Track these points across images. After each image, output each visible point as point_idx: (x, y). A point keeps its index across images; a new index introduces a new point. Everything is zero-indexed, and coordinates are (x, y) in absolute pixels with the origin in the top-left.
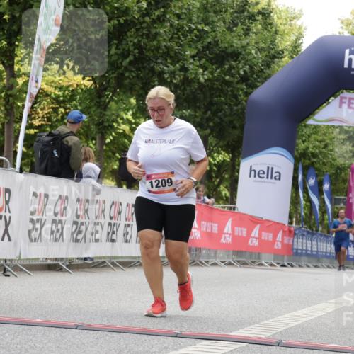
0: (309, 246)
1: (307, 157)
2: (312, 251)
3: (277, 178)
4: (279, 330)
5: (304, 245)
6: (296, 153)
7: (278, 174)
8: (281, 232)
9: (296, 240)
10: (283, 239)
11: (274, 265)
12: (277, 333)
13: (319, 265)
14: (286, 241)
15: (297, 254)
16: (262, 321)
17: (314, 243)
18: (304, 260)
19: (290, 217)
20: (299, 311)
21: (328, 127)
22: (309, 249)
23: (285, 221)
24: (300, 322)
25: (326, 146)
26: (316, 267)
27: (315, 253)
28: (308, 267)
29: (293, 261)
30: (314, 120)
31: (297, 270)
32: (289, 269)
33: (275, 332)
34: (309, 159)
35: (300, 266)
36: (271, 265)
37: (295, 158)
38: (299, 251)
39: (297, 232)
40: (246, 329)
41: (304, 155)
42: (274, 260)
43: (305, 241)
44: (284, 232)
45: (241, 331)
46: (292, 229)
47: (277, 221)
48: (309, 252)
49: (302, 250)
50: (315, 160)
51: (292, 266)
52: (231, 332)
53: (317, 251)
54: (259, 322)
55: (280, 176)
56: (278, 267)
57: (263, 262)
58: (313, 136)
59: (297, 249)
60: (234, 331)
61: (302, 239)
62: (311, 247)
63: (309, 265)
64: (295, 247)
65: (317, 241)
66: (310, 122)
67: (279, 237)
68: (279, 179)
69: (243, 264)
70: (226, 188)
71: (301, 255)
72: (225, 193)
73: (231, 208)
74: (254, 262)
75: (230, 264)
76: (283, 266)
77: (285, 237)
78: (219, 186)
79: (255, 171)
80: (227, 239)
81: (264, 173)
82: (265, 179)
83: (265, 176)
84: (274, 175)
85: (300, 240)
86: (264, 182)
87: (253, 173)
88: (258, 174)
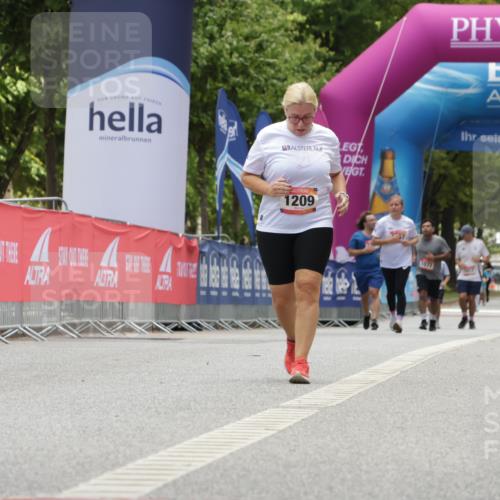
0: (235, 279)
1: (220, 76)
2: (241, 291)
3: (154, 127)
4: (170, 479)
5: (225, 277)
6: (193, 68)
7: (155, 119)
8: (169, 252)
9: (204, 267)
10: (174, 267)
11: (158, 330)
12: (166, 486)
13: (260, 320)
14: (181, 273)
15: (209, 299)
16: (132, 459)
17: (246, 272)
18: (226, 312)
19: (190, 215)
20: (215, 433)
22: (237, 286)
23: (178, 225)
24: (219, 456)
25: (260, 48)
26: (254, 325)
27: (248, 295)
28: (237, 327)
29: (201, 317)
31: (210, 335)
32: (192, 336)
33: (160, 484)
34: (225, 80)
35: (217, 327)
36: (155, 329)
37: (192, 78)
38: (214, 293)
39: (206, 250)
40: (93, 481)
41: (212, 69)
42: (157, 317)
43: (224, 269)
44: (176, 250)
45: (82, 487)
46: (195, 243)
48: (236, 294)
49: (219, 290)
50: (239, 79)
51: (199, 328)
52: (60, 491)
53: (253, 291)
54: (124, 464)
55: (159, 123)
56: (168, 333)
57: (131, 321)
58: (229, 25)
59: (208, 289)
60: (67, 487)
61: (219, 264)
62: (241, 282)
63: (239, 322)
64: (204, 284)
65: (252, 267)
67: (166, 264)
68: (159, 130)
69: (85, 330)
70: (38, 155)
71: (219, 300)
72: (37, 168)
73: (49, 204)
74: (110, 325)
75: (55, 333)
76: (178, 329)
77: (179, 263)
78: (20, 151)
79: (101, 114)
80: (39, 275)
81: (123, 118)
82: (126, 132)
83: (126, 124)
84: (147, 121)
85: (215, 268)
86: (125, 138)
87: (97, 119)
88: (110, 122)
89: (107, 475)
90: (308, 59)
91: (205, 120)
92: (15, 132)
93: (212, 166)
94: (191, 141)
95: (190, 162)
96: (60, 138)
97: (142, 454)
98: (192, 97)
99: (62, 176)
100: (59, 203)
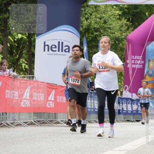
3: (67, 50)
6: (81, 29)
7: (67, 47)
25: (105, 22)
35: (90, 122)
37: (81, 33)
41: (88, 30)
49: (91, 109)
50: (97, 33)
55: (69, 49)
57: (59, 120)
58: (94, 14)
68: (69, 51)
69: (42, 123)
70: (26, 60)
71: (90, 112)
72: (24, 65)
74: (51, 121)
75: (32, 124)
79: (48, 46)
81: (56, 47)
82: (57, 52)
83: (57, 49)
84: (64, 48)
86: (56, 54)
87: (46, 47)
88: (51, 48)
90: (122, 26)
100: (33, 77)
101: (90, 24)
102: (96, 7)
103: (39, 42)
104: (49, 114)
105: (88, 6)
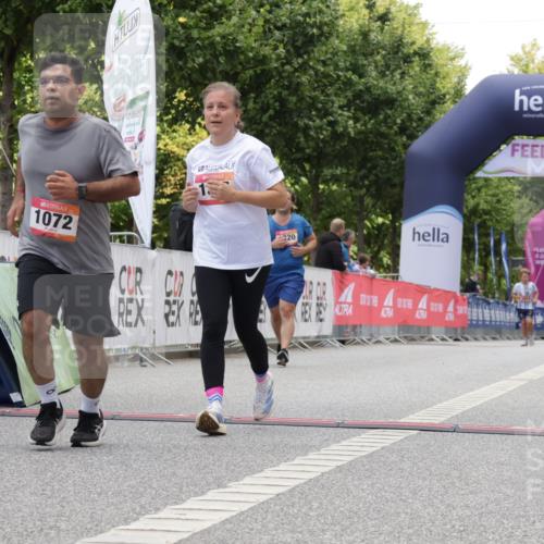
1: (478, 215)
3: (445, 240)
4: (455, 414)
5: (481, 315)
6: (465, 211)
7: (445, 236)
8: (452, 301)
9: (469, 309)
10: (455, 310)
11: (446, 340)
12: (453, 417)
13: (498, 336)
14: (459, 312)
15: (471, 325)
16: (434, 404)
18: (479, 334)
20: (477, 392)
21: (500, 179)
23: (456, 288)
24: (479, 403)
25: (499, 201)
26: (494, 339)
28: (485, 339)
29: (468, 334)
30: (484, 172)
31: (473, 343)
32: (463, 344)
33: (449, 416)
34: (480, 217)
35: (476, 339)
36: (443, 339)
37: (464, 216)
38: (474, 322)
39: (470, 301)
40: (416, 414)
41: (475, 211)
42: (446, 333)
43: (480, 310)
44: (456, 302)
45: (411, 417)
46: (465, 297)
47: (448, 289)
49: (478, 321)
50: (488, 217)
51: (467, 340)
52: (400, 418)
53: (491, 321)
54: (431, 406)
55: (448, 237)
56: (451, 342)
57: (434, 337)
58: (483, 190)
59: (472, 320)
60: (403, 417)
61: (477, 308)
63: (487, 337)
65: (495, 310)
66: (479, 174)
67: (451, 308)
68: (447, 241)
69: (411, 340)
70: (388, 253)
71: (477, 326)
72: (386, 260)
73: (393, 278)
74: (423, 337)
75: (396, 341)
76: (456, 340)
77: (458, 307)
78: (378, 252)
79: (419, 234)
80: (387, 313)
81: (429, 235)
82: (431, 242)
83: (431, 238)
84: (441, 237)
85: (475, 310)
86: (430, 245)
87: (417, 236)
88: (423, 237)
89: (423, 411)
91: (471, 236)
92: (376, 242)
93: (474, 259)
94: (464, 247)
95: (463, 256)
96: (398, 247)
97: (440, 401)
98: (464, 224)
99: (398, 264)
100: (397, 277)
101: (478, 204)
102: (486, 180)
103: (407, 228)
104: (419, 327)
105: (475, 179)
